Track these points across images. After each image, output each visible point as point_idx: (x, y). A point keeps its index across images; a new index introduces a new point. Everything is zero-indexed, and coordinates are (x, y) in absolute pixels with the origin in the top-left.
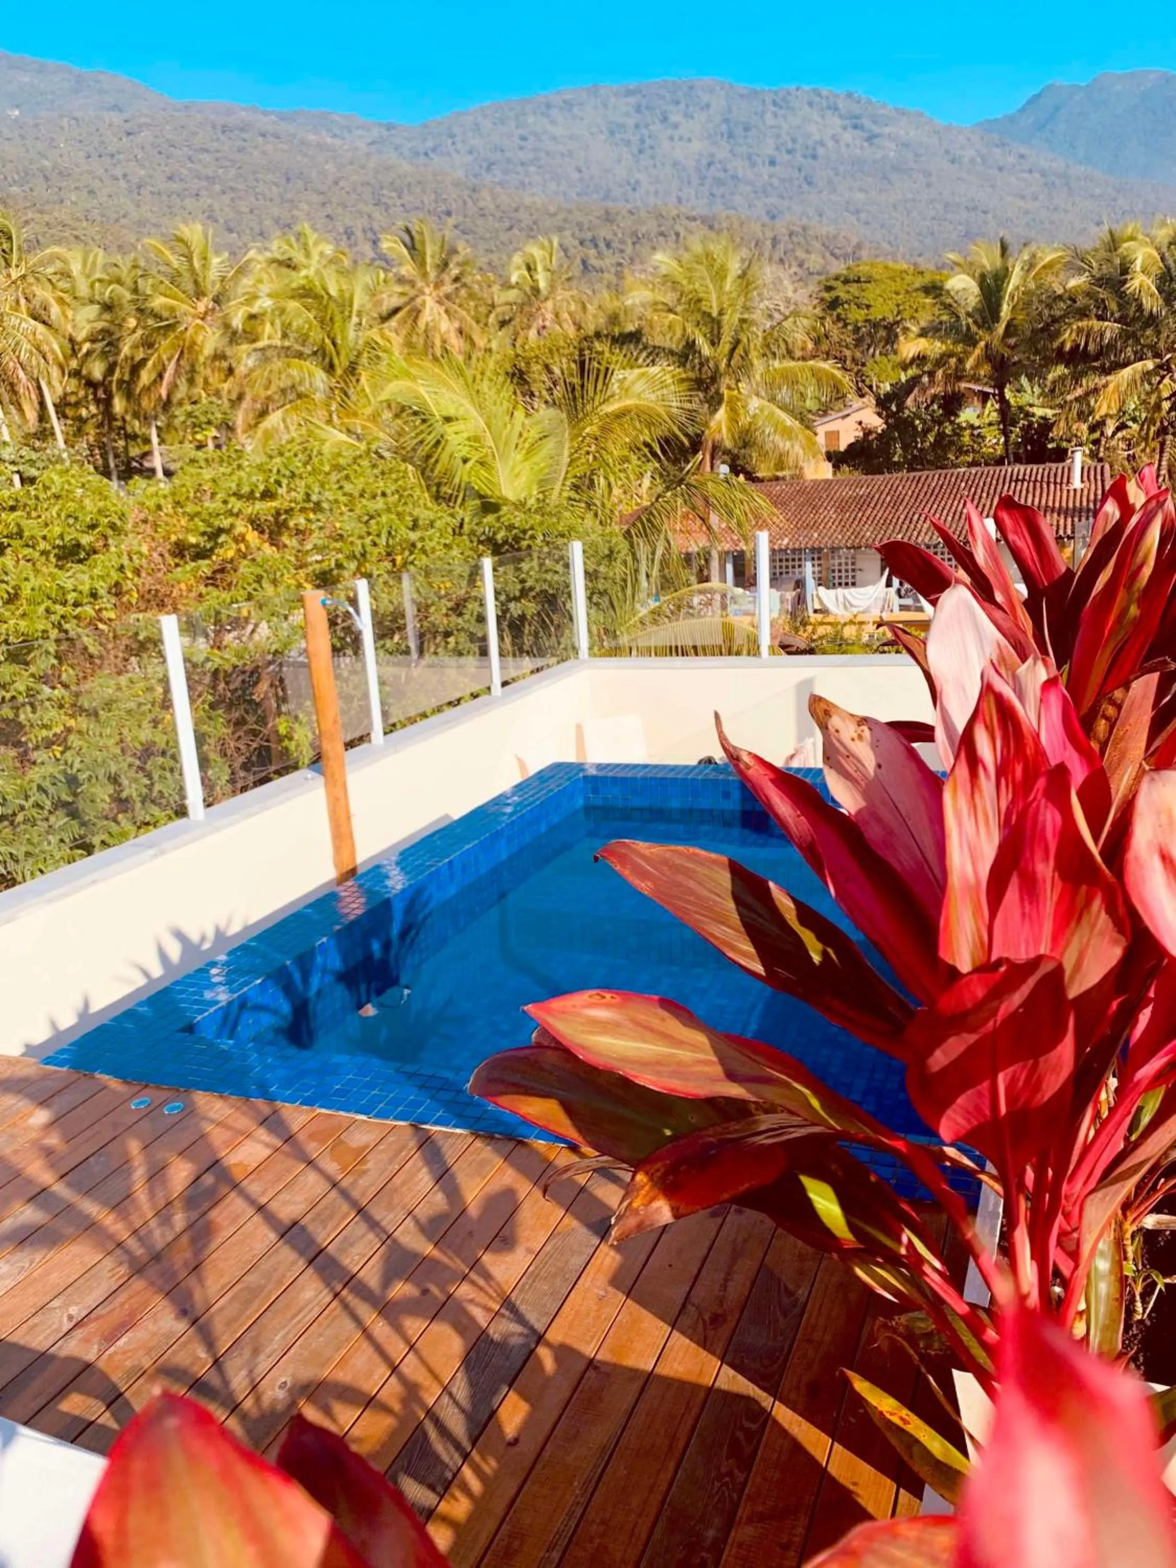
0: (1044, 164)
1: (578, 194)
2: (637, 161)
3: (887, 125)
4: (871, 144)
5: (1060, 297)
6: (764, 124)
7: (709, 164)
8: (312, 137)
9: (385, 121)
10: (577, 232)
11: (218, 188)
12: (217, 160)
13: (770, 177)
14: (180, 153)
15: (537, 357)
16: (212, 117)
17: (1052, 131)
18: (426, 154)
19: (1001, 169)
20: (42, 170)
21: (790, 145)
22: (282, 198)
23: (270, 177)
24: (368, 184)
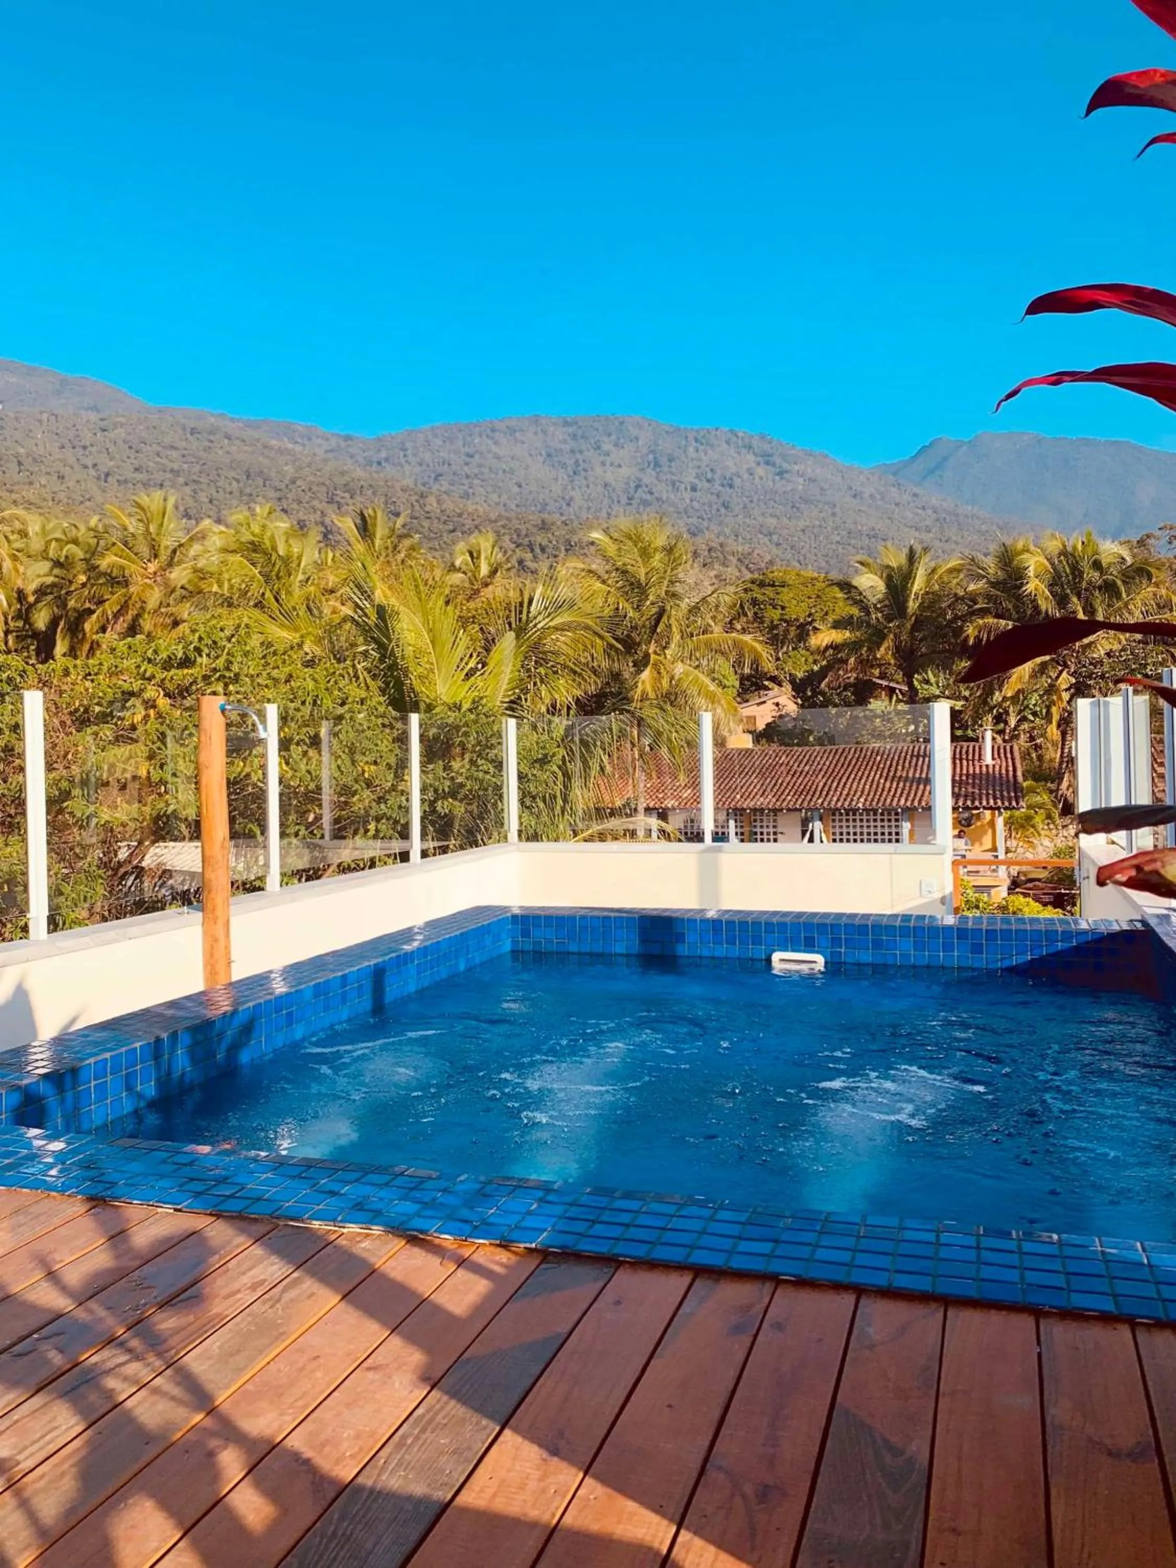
0: (934, 502)
1: (517, 506)
2: (572, 481)
3: (796, 463)
4: (782, 478)
5: (962, 598)
6: (687, 457)
7: (637, 487)
8: (274, 442)
9: (343, 433)
10: (515, 536)
11: (181, 480)
12: (184, 456)
13: (692, 500)
14: (149, 448)
15: (474, 617)
16: (183, 421)
17: (941, 477)
18: (379, 463)
19: (897, 504)
20: (16, 456)
21: (709, 476)
22: (241, 492)
23: (232, 474)
24: (323, 484)
